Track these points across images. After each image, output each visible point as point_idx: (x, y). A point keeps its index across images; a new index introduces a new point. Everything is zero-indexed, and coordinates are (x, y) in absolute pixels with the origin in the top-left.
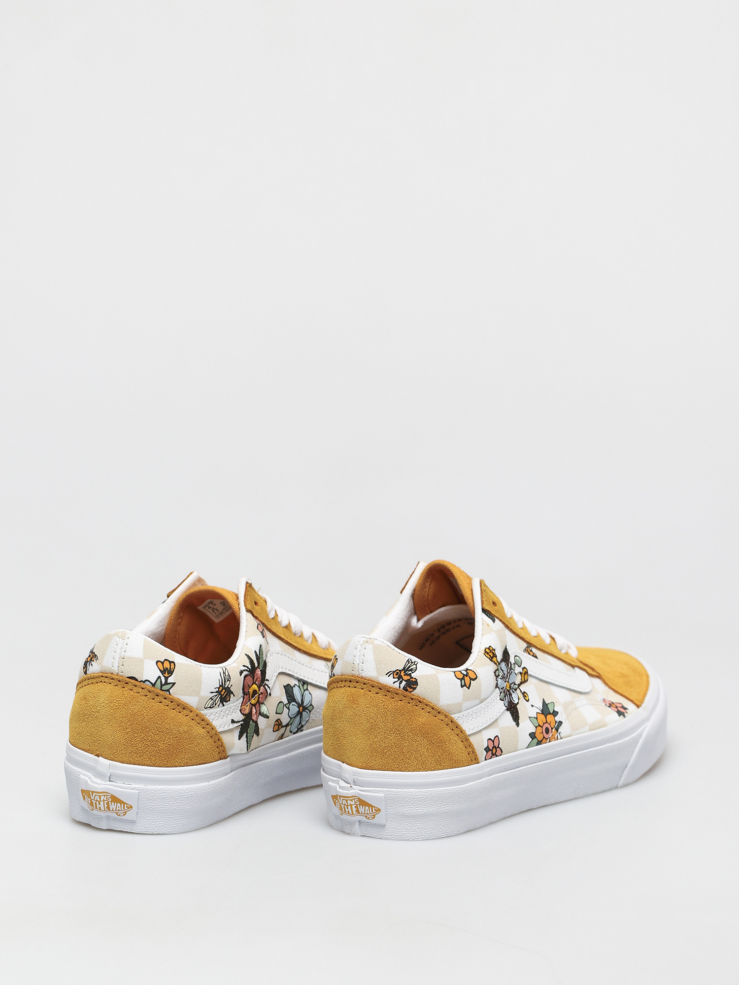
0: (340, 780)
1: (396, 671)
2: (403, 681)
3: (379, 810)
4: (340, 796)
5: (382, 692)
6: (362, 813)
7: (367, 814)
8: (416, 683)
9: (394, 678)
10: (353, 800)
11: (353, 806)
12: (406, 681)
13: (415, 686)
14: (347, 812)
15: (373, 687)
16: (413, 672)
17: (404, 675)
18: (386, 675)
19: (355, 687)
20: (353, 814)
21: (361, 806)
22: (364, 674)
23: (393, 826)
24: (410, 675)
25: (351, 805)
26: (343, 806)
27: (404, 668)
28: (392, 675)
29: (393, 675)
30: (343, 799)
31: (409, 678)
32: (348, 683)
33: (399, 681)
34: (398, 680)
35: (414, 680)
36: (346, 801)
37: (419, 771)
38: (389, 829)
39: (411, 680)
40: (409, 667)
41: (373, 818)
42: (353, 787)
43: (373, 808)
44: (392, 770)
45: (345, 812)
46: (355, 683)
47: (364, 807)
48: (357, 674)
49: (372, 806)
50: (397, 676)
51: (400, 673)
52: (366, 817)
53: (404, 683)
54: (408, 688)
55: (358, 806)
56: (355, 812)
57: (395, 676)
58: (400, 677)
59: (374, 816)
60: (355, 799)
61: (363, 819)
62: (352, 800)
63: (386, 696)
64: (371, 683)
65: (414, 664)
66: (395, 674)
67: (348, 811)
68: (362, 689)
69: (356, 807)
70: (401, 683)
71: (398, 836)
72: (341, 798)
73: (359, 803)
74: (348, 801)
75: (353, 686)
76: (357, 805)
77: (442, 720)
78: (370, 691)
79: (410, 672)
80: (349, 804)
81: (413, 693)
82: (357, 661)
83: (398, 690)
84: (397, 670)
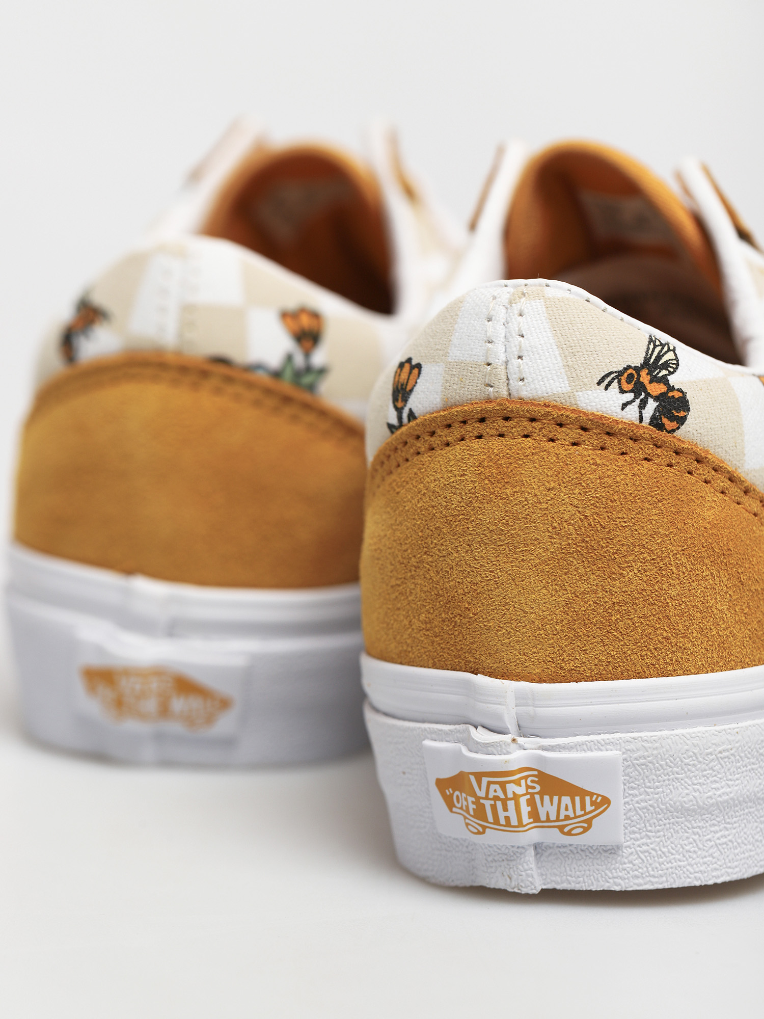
0: (472, 729)
1: (626, 369)
2: (650, 401)
3: (606, 801)
4: (479, 776)
5: (592, 439)
6: (548, 820)
7: (567, 818)
8: (683, 403)
9: (622, 391)
10: (523, 782)
11: (523, 801)
12: (656, 399)
13: (682, 414)
14: (503, 821)
15: (561, 425)
16: (671, 373)
17: (651, 382)
18: (599, 383)
19: (501, 435)
20: (520, 824)
21: (547, 798)
22: (526, 391)
23: (645, 848)
24: (664, 380)
25: (516, 797)
26: (488, 804)
27: (647, 360)
28: (615, 382)
29: (619, 382)
30: (489, 783)
31: (662, 388)
32: (474, 428)
33: (638, 401)
34: (636, 397)
35: (677, 395)
36: (503, 785)
37: (712, 671)
38: (631, 858)
39: (670, 394)
40: (659, 357)
41: (586, 830)
42: (521, 740)
43: (588, 799)
44: (639, 676)
45: (496, 821)
46: (501, 422)
47: (556, 798)
48: (504, 393)
49: (583, 793)
50: (631, 386)
51: (639, 375)
52: (561, 829)
53: (652, 405)
54: (665, 421)
55: (537, 797)
56: (526, 819)
57: (626, 386)
58: (639, 389)
59: (589, 822)
60: (526, 778)
61: (553, 836)
62: (517, 782)
63: (602, 449)
64: (555, 413)
65: (669, 350)
66: (624, 378)
67: (507, 819)
68: (526, 436)
69: (531, 802)
70: (643, 405)
71: (661, 876)
72: (485, 780)
73: (538, 788)
74: (508, 786)
75: (494, 432)
76: (532, 795)
77: (755, 515)
78: (552, 440)
79: (664, 372)
80: (510, 795)
81: (678, 433)
82: (499, 354)
83: (637, 426)
84: (629, 367)
